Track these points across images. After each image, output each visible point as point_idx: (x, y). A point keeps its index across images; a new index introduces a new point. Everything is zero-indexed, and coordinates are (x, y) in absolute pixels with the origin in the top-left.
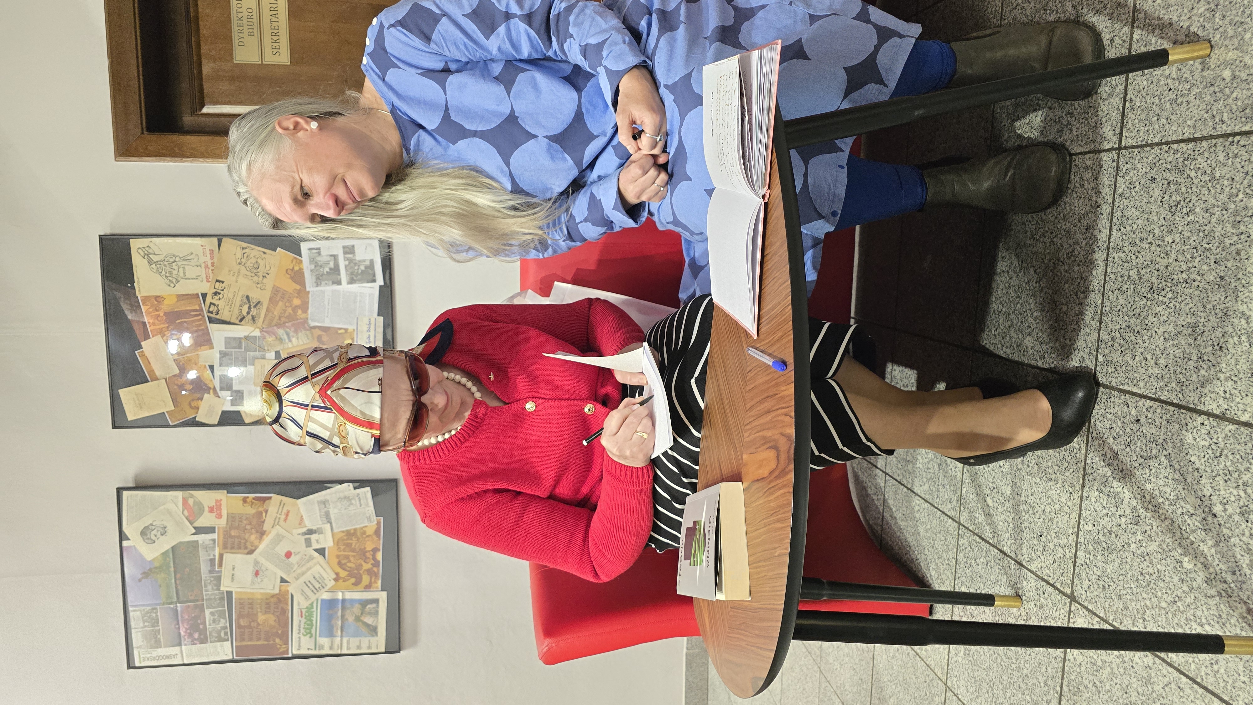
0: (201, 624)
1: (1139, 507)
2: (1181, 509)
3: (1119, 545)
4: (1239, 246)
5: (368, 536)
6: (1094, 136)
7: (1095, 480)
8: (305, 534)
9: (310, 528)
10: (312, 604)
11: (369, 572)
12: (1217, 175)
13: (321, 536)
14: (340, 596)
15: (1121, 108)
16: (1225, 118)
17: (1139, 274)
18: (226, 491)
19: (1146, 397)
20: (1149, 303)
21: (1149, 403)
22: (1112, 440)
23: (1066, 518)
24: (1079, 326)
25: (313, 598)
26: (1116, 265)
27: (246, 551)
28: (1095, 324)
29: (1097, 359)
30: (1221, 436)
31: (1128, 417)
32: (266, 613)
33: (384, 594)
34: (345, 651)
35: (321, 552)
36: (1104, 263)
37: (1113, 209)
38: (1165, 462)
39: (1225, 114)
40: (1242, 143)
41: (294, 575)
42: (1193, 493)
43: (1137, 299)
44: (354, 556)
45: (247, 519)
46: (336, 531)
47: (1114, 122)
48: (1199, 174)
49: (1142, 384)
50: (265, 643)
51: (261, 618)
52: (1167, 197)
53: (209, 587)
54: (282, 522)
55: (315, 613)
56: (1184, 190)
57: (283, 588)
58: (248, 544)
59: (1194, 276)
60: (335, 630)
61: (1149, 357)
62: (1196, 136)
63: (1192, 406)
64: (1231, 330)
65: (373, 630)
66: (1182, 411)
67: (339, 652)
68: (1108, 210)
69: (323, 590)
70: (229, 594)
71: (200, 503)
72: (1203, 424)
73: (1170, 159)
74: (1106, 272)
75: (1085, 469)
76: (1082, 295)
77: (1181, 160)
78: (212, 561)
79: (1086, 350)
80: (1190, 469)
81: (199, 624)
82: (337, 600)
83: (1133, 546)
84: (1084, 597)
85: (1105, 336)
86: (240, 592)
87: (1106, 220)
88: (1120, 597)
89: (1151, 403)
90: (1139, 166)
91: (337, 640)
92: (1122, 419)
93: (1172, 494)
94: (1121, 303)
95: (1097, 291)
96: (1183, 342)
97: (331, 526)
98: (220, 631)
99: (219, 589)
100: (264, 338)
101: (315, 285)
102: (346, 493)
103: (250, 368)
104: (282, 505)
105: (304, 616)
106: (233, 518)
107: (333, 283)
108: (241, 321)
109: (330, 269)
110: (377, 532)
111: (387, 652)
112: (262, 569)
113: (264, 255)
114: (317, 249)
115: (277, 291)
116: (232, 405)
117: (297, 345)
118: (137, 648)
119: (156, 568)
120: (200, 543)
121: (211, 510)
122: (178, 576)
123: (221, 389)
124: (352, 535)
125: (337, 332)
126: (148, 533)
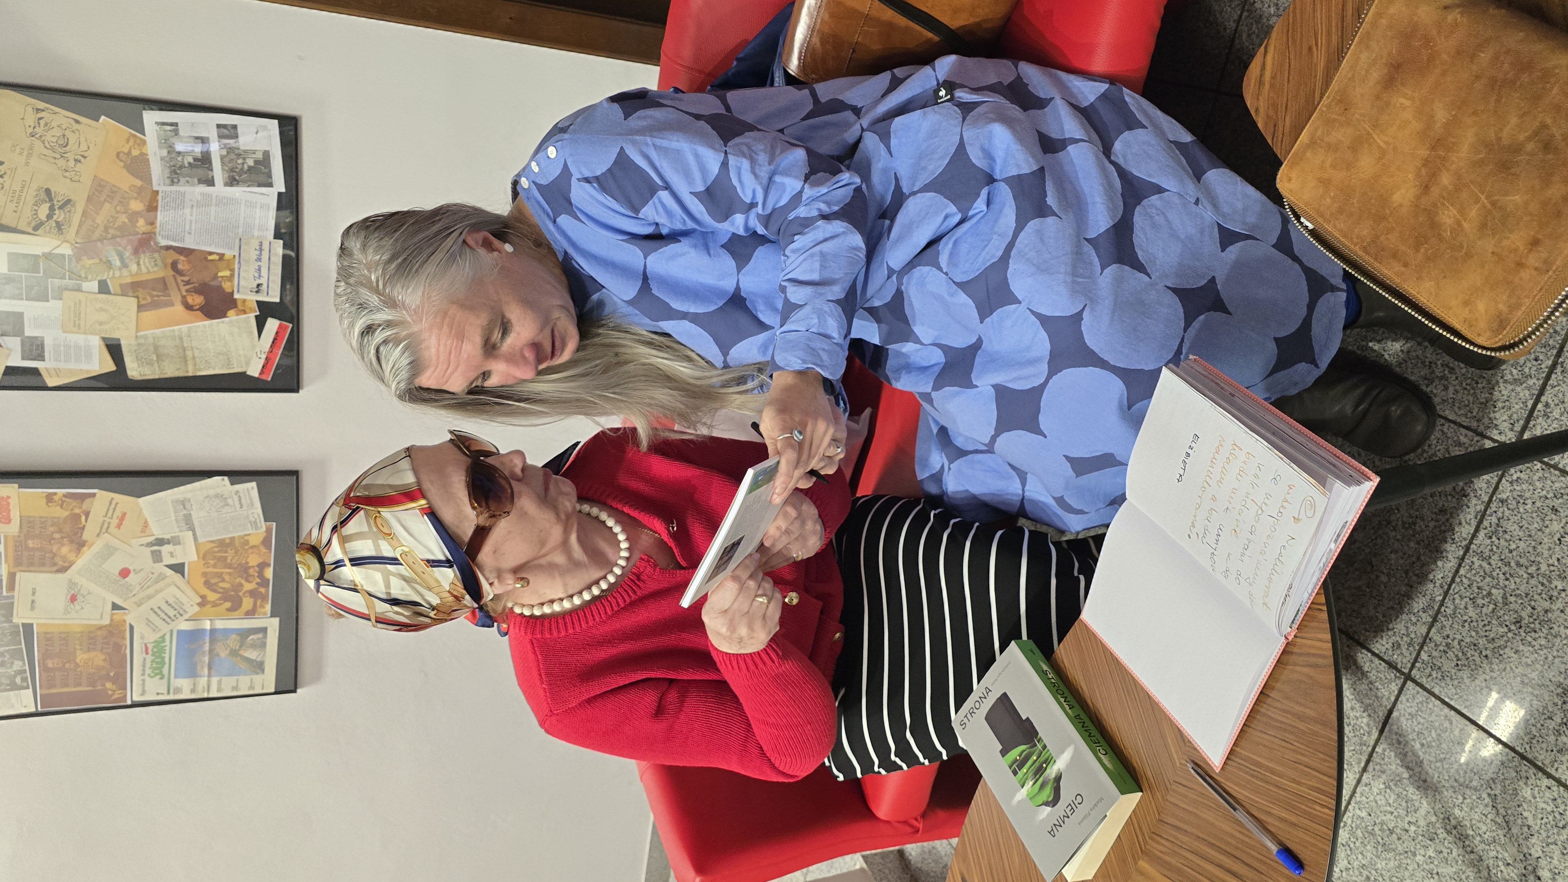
1: (1438, 825)
2: (1495, 852)
3: (1400, 848)
5: (253, 547)
6: (1481, 414)
8: (151, 544)
9: (160, 537)
10: (163, 637)
11: (252, 593)
13: (177, 547)
14: (207, 625)
15: (1530, 406)
18: (16, 486)
20: (1510, 635)
22: (1418, 745)
24: (1401, 608)
25: (165, 629)
26: (1474, 572)
27: (55, 569)
28: (1427, 618)
29: (1418, 654)
31: (1448, 734)
32: (89, 650)
34: (213, 694)
35: (178, 568)
36: (1457, 561)
37: (1486, 510)
38: (1488, 800)
41: (136, 599)
42: (1516, 845)
43: (1494, 622)
44: (230, 574)
45: (54, 524)
46: (201, 540)
47: (1515, 416)
50: (89, 687)
51: (81, 657)
54: (112, 529)
55: (168, 648)
57: (115, 617)
58: (57, 559)
60: (199, 668)
65: (259, 667)
66: (1525, 762)
67: (206, 695)
68: (1478, 508)
69: (181, 619)
70: (28, 626)
72: (1549, 788)
74: (1457, 571)
76: (1415, 578)
79: (1405, 638)
82: (204, 630)
83: (1420, 858)
85: (1436, 637)
86: (46, 625)
87: (1472, 517)
91: (203, 681)
92: (1438, 731)
93: (1488, 833)
94: (1470, 614)
95: (1437, 585)
97: (194, 535)
98: (15, 677)
99: (11, 622)
100: (79, 259)
101: (168, 181)
102: (218, 490)
103: (53, 303)
104: (113, 506)
105: (150, 651)
106: (29, 522)
107: (200, 182)
108: (36, 228)
109: (195, 159)
110: (266, 542)
111: (276, 693)
112: (82, 592)
113: (76, 126)
114: (171, 124)
115: (100, 185)
116: (23, 359)
117: (137, 274)
123: (3, 335)
124: (228, 546)
125: (206, 258)
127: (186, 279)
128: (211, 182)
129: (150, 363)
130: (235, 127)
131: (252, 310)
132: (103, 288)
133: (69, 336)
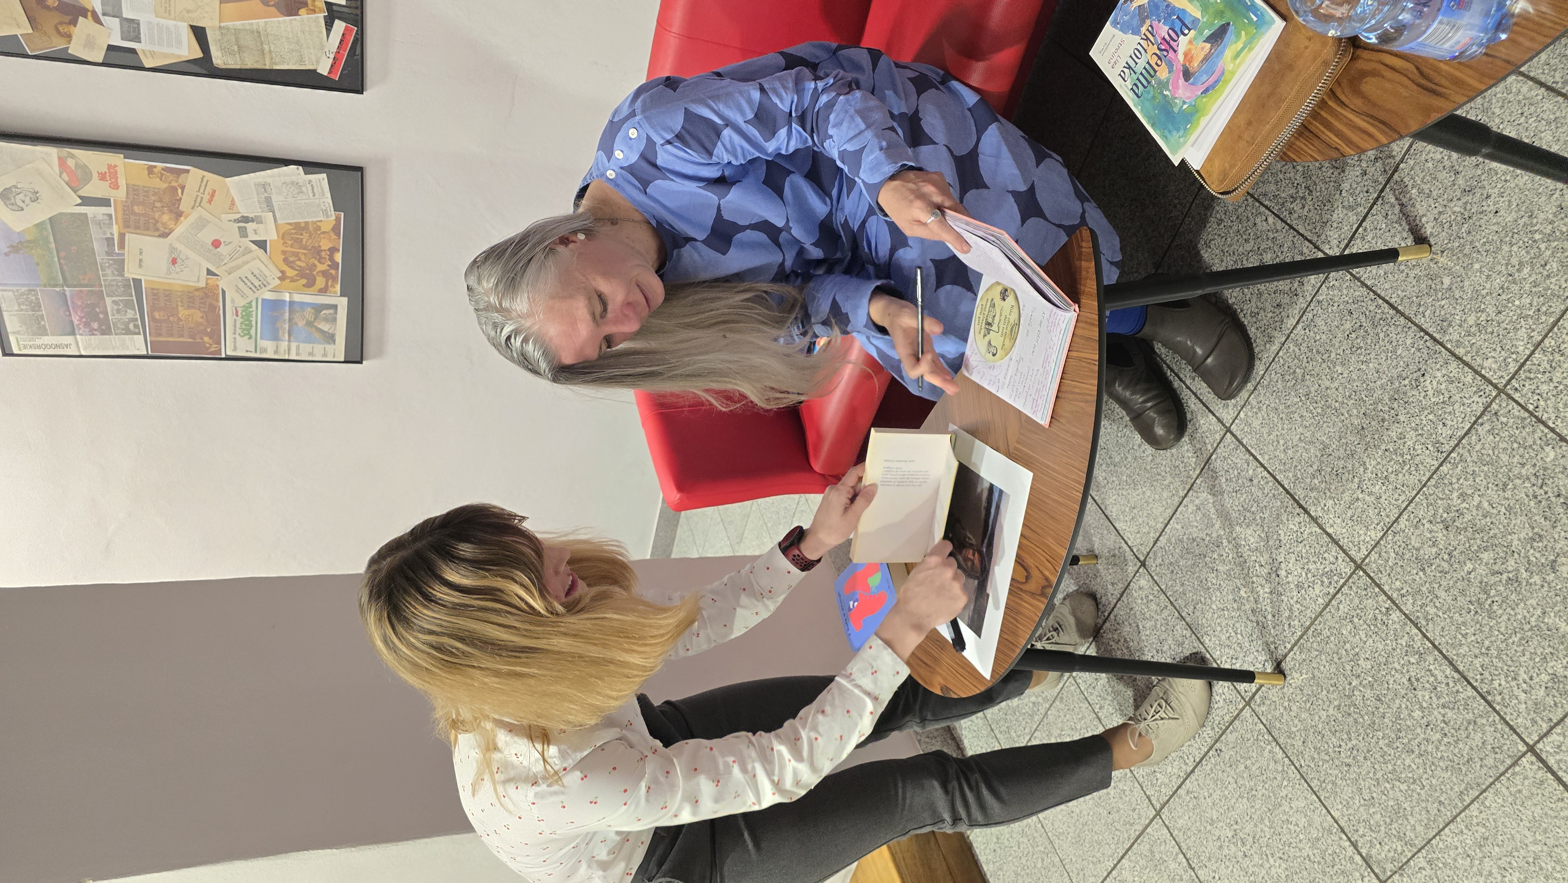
0: (101, 313)
1: (1224, 537)
3: (1197, 552)
4: (1387, 417)
5: (324, 233)
6: (1321, 231)
7: (1197, 498)
8: (238, 221)
9: (246, 215)
10: (250, 303)
11: (324, 273)
12: (1399, 352)
13: (260, 226)
14: (287, 297)
15: (1354, 229)
16: (1427, 314)
17: (1303, 376)
18: (122, 156)
19: (1265, 468)
20: (1300, 404)
21: (1266, 474)
22: (1224, 480)
23: (1161, 509)
25: (252, 296)
26: (1288, 354)
27: (157, 233)
29: (1239, 414)
30: (1307, 531)
31: (1244, 473)
32: (189, 307)
33: (344, 301)
34: (293, 357)
35: (261, 245)
36: (1280, 345)
37: (1307, 307)
38: (1259, 521)
39: (1428, 311)
40: (1428, 344)
41: (227, 267)
42: (1270, 553)
44: (305, 254)
45: (155, 194)
46: (279, 222)
47: (1343, 235)
48: (1387, 339)
49: (1267, 457)
50: (190, 339)
51: (183, 313)
52: (1353, 335)
53: (109, 272)
54: (205, 204)
55: (254, 313)
56: (1369, 341)
57: (209, 281)
58: (159, 225)
59: (1344, 411)
60: (280, 334)
61: (1282, 442)
62: (1400, 308)
63: (1297, 498)
64: (1350, 468)
65: (330, 338)
66: (1288, 496)
67: (287, 357)
68: (1303, 305)
69: (265, 289)
71: (86, 166)
72: (1299, 515)
73: (1372, 308)
75: (1192, 485)
77: (1378, 316)
78: (110, 241)
80: (1275, 537)
81: (98, 313)
82: (284, 301)
83: (1207, 559)
84: (1153, 569)
86: (152, 282)
87: (1297, 312)
88: (1183, 585)
89: (1268, 476)
90: (1345, 292)
91: (284, 345)
92: (1239, 470)
93: (1254, 544)
96: (1312, 451)
98: (128, 323)
99: (123, 276)
102: (294, 178)
104: (204, 183)
105: (240, 315)
106: (135, 190)
110: (335, 229)
111: (344, 362)
112: (181, 256)
116: (122, 39)
118: (14, 333)
119: (29, 242)
120: (90, 216)
121: (102, 177)
122: (62, 254)
123: (104, 14)
124: (303, 229)
126: (10, 196)
129: (232, 53)
131: (321, 11)
133: (162, 21)
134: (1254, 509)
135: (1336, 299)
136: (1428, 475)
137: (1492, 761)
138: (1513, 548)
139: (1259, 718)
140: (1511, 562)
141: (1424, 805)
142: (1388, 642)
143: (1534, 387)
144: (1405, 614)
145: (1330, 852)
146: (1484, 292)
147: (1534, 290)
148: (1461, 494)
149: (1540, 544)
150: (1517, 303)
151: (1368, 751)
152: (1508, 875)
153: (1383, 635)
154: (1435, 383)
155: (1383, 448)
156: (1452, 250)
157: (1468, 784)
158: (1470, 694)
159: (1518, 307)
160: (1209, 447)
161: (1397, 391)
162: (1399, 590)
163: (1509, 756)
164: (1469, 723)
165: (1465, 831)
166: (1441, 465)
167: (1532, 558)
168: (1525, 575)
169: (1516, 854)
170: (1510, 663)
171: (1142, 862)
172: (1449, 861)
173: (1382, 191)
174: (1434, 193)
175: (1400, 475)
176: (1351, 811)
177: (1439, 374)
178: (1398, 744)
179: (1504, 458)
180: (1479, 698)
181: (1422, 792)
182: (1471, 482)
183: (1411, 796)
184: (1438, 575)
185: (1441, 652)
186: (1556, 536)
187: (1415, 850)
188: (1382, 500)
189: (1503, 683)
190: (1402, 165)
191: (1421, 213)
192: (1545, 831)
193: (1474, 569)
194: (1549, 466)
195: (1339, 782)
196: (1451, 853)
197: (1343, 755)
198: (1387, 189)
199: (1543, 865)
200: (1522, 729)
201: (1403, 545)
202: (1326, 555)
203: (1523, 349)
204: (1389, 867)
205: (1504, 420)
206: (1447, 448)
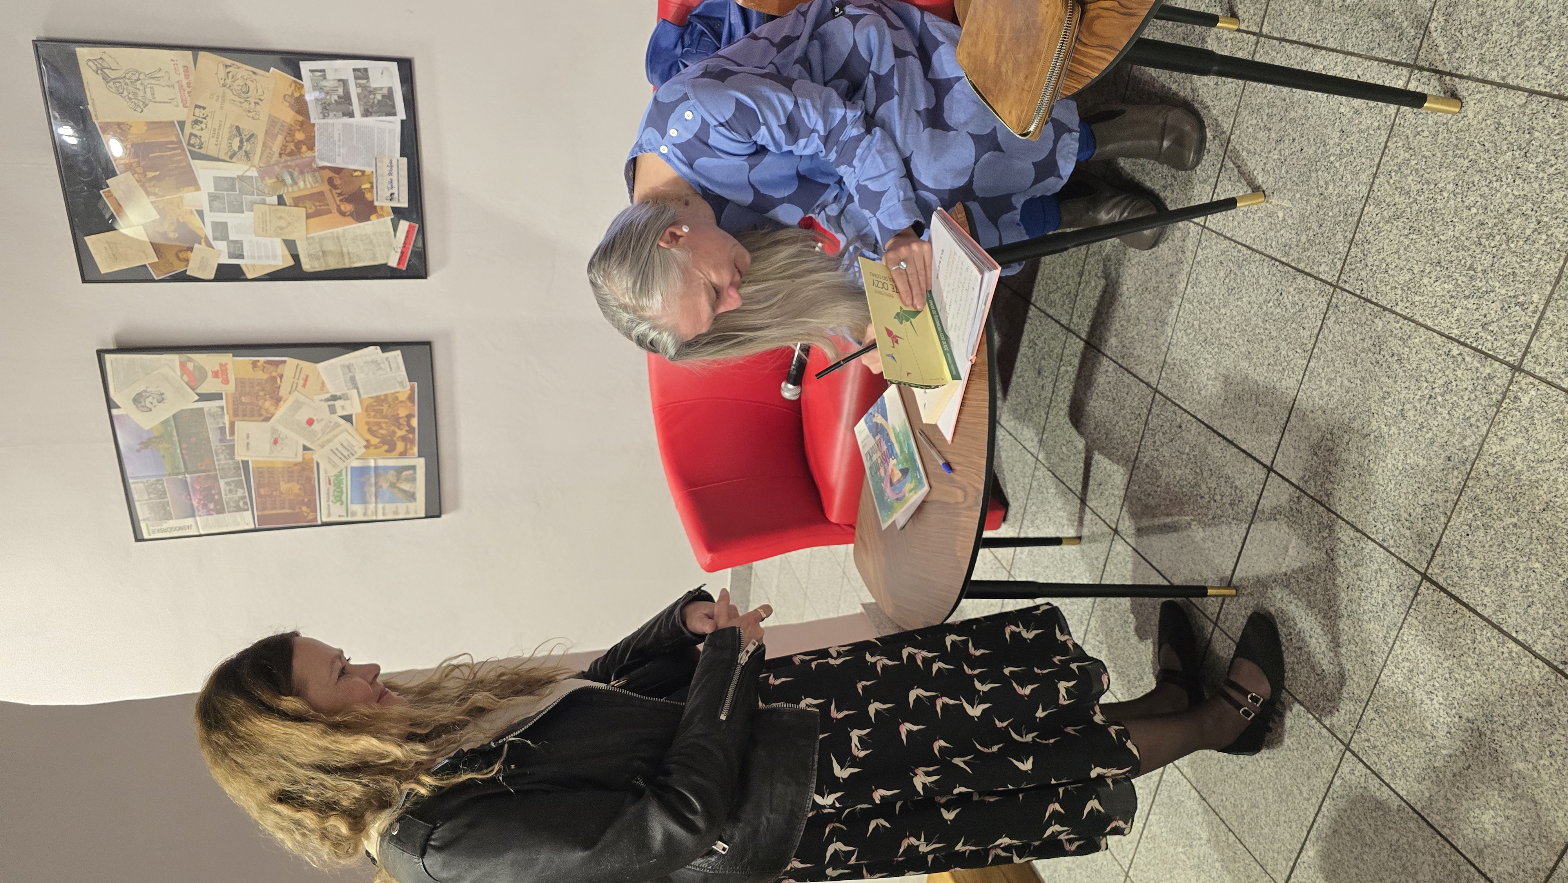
0: (216, 494)
4: (1263, 337)
5: (401, 402)
8: (327, 400)
9: (334, 394)
10: (341, 472)
11: (404, 438)
12: (1261, 282)
13: (347, 402)
14: (372, 463)
16: (1273, 245)
17: (1200, 326)
18: (231, 355)
19: (1189, 413)
20: (1202, 349)
21: (1189, 417)
25: (342, 466)
26: (1186, 312)
27: (261, 418)
29: (1160, 374)
30: (1229, 453)
31: (1174, 422)
32: (289, 481)
33: (422, 462)
34: (380, 517)
35: (348, 418)
36: (1178, 308)
37: (1191, 270)
38: (1192, 459)
39: (1274, 243)
40: (1279, 268)
41: (320, 442)
42: (1205, 484)
43: (1195, 343)
44: (386, 423)
45: (259, 384)
46: (363, 396)
48: (1250, 275)
49: (1187, 403)
50: (291, 511)
51: (284, 486)
52: (1227, 281)
53: (222, 457)
54: (300, 388)
56: (1239, 281)
57: (306, 456)
58: (263, 412)
59: (1233, 344)
60: (368, 496)
61: (1195, 386)
62: (1254, 247)
63: (1215, 429)
65: (412, 497)
66: (1208, 430)
67: (374, 518)
68: (1187, 270)
69: (353, 458)
70: (246, 463)
71: (202, 367)
72: (1219, 443)
73: (1235, 254)
74: (1178, 314)
75: (1139, 448)
77: (1241, 259)
78: (222, 429)
79: (1154, 365)
80: (1206, 468)
81: (213, 495)
82: (369, 468)
83: (1163, 507)
84: (1123, 532)
85: (1169, 360)
86: (258, 462)
87: (1185, 276)
88: (1147, 537)
89: (1191, 418)
90: (1214, 248)
91: (371, 507)
95: (1170, 325)
98: (239, 501)
99: (234, 459)
100: (263, 179)
101: (321, 116)
102: (373, 358)
103: (248, 215)
104: (299, 370)
105: (332, 484)
106: (242, 383)
107: (344, 115)
108: (231, 157)
109: (339, 97)
110: (411, 398)
111: (425, 518)
112: (281, 436)
113: (254, 77)
114: (321, 71)
115: (274, 122)
116: (229, 257)
117: (304, 189)
118: (144, 520)
119: (156, 437)
120: (206, 410)
121: (216, 375)
122: (184, 445)
123: (215, 239)
124: (383, 401)
125: (352, 175)
126: (142, 400)
127: (339, 191)
128: (351, 115)
129: (318, 259)
130: (366, 70)
131: (388, 214)
132: (281, 201)
133: (260, 239)
134: (1187, 450)
135: (1209, 256)
136: (1302, 373)
137: (1399, 598)
138: (1373, 411)
139: (1227, 635)
140: (1374, 422)
141: (1361, 660)
142: (1305, 526)
143: (1356, 275)
144: (1311, 497)
145: (1303, 735)
146: (1307, 214)
147: (1339, 200)
148: (1328, 380)
149: (1390, 400)
150: (1331, 214)
151: (1311, 629)
152: (1434, 696)
153: (1300, 522)
154: (1290, 297)
155: (1266, 363)
156: (1279, 189)
157: (1388, 627)
158: (1371, 547)
159: (1332, 217)
160: (1145, 410)
161: (1266, 314)
162: (1303, 478)
163: (1411, 589)
164: (1376, 573)
165: (1396, 671)
166: (1309, 362)
167: (1387, 414)
168: (1385, 429)
169: (1435, 675)
170: (1392, 508)
171: (1165, 811)
172: (1390, 703)
173: (1223, 161)
174: (1258, 150)
175: (1283, 381)
176: (1311, 690)
177: (1291, 289)
178: (1331, 613)
179: (1349, 339)
180: (1378, 548)
181: (1357, 649)
182: (1332, 368)
183: (1350, 657)
184: (1327, 454)
185: (1343, 519)
186: (1399, 389)
187: (1364, 705)
188: (1275, 406)
189: (1392, 527)
190: (1232, 137)
191: (1252, 168)
192: (1451, 645)
193: (1350, 439)
194: (1381, 333)
195: (1296, 667)
196: (1390, 696)
197: (1294, 641)
198: (1226, 158)
199: (1457, 676)
200: (1414, 562)
201: (1298, 438)
202: (1246, 469)
203: (1342, 248)
204: (1349, 728)
205: (1343, 309)
206: (1310, 346)
